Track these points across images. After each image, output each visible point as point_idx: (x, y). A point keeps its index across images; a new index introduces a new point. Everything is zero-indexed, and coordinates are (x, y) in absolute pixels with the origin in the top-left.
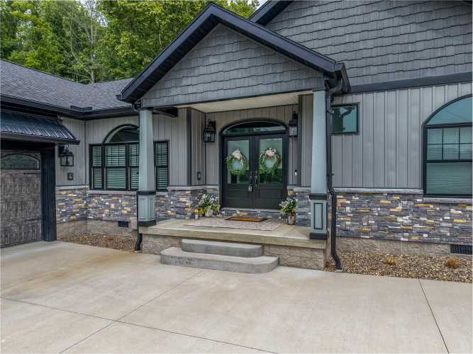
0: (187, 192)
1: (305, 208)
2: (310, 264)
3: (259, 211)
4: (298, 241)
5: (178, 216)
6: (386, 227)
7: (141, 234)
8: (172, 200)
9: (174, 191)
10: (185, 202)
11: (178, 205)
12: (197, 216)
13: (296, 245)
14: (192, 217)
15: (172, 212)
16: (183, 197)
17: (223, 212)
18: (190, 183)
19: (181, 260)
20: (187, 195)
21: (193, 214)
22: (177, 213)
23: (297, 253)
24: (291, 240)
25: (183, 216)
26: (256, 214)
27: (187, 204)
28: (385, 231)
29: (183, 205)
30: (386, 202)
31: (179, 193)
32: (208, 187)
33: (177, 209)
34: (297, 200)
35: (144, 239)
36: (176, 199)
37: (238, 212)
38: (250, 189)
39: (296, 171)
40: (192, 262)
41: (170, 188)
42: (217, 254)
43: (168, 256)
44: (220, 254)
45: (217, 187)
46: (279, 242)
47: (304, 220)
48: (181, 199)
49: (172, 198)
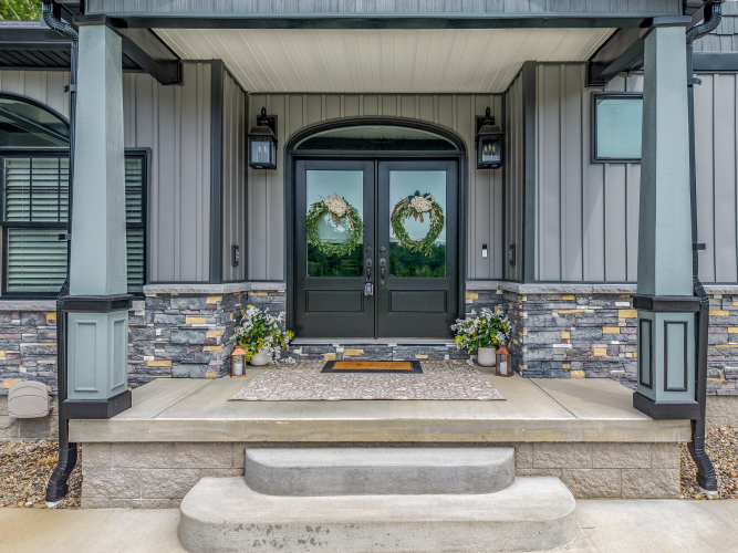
0: (210, 301)
1: (547, 334)
2: (645, 484)
3: (392, 343)
4: (618, 426)
5: (180, 369)
6: (720, 368)
7: (73, 446)
8: (157, 325)
9: (166, 297)
10: (205, 330)
11: (181, 337)
12: (238, 367)
13: (614, 437)
14: (227, 369)
15: (158, 358)
16: (197, 312)
17: (298, 351)
18: (217, 276)
19: (278, 536)
20: (213, 308)
21: (229, 360)
22: (176, 361)
23: (614, 458)
24: (600, 427)
25: (197, 369)
26: (385, 350)
27: (209, 335)
28: (718, 377)
29: (197, 338)
30: (721, 313)
31: (183, 302)
32: (254, 286)
33: (176, 351)
34: (525, 315)
35: (87, 459)
36: (172, 319)
37: (339, 348)
38: (369, 290)
39: (485, 247)
40: (320, 537)
41: (151, 290)
42: (390, 491)
43: (224, 525)
44: (401, 491)
45: (281, 288)
46: (566, 432)
47: (543, 361)
48: (189, 320)
49: (159, 317)
